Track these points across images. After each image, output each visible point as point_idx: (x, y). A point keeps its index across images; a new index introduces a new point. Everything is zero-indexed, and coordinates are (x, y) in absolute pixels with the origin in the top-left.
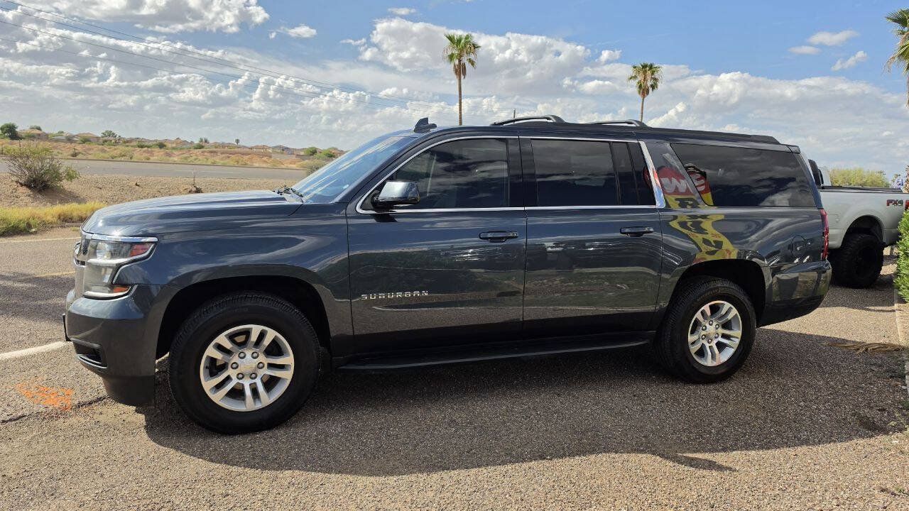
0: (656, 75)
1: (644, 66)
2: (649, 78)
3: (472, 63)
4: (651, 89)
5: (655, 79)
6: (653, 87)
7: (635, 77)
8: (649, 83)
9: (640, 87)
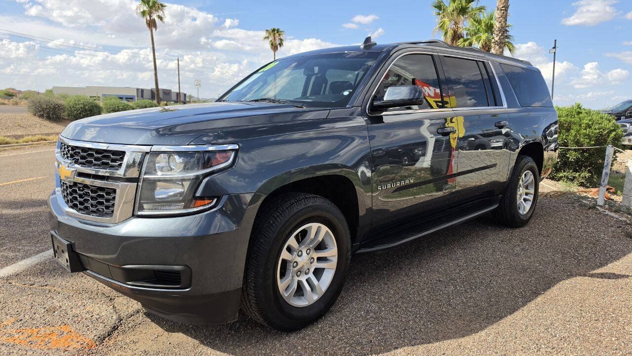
0: (282, 37)
1: (274, 30)
2: (277, 38)
3: (161, 18)
4: (279, 46)
5: (281, 40)
6: (281, 44)
7: (268, 38)
8: (278, 42)
9: (272, 44)
